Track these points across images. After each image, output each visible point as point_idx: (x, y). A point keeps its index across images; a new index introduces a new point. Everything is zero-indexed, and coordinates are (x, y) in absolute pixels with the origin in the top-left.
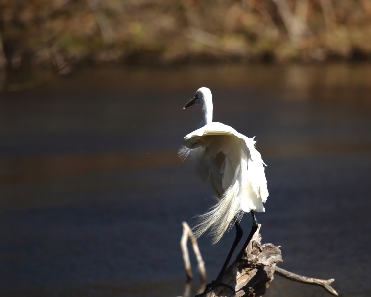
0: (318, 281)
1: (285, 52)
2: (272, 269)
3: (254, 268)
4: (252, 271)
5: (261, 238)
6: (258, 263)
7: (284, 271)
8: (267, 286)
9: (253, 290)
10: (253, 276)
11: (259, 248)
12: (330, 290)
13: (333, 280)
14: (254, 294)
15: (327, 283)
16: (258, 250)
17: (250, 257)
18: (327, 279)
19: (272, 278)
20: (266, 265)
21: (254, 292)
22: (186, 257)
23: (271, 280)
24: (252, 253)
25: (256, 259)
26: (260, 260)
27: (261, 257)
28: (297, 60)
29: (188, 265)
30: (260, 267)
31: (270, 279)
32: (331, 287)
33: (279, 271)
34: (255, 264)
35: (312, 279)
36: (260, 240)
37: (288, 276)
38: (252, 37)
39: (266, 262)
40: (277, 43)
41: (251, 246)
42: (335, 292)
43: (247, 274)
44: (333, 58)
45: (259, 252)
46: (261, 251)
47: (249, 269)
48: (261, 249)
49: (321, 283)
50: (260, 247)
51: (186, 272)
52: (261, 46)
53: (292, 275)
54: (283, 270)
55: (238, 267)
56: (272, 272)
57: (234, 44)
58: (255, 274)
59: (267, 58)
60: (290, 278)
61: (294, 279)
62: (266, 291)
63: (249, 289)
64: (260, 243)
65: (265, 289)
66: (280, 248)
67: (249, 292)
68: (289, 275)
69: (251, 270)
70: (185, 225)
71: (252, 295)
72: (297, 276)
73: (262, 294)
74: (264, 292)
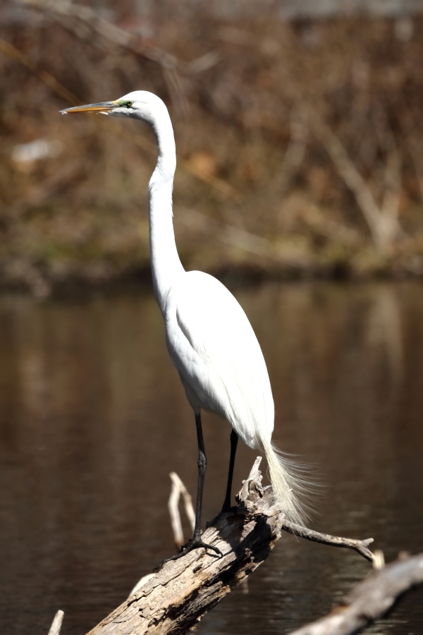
0: (350, 541)
1: (366, 261)
2: (279, 522)
3: (251, 520)
4: (249, 525)
5: (261, 477)
6: (257, 512)
7: (299, 528)
8: (272, 547)
9: (251, 552)
10: (250, 531)
11: (259, 491)
12: (367, 555)
13: (371, 540)
14: (252, 558)
15: (363, 544)
16: (258, 494)
18: (362, 539)
19: (279, 536)
20: (269, 515)
21: (252, 555)
23: (277, 539)
24: (248, 499)
25: (254, 506)
26: (259, 508)
27: (262, 503)
28: (383, 275)
29: (179, 535)
30: (261, 519)
31: (275, 536)
32: (368, 550)
33: (291, 526)
34: (253, 514)
35: (340, 538)
36: (260, 480)
37: (305, 534)
38: (319, 241)
39: (268, 511)
40: (355, 250)
41: (247, 489)
45: (259, 497)
46: (261, 496)
47: (244, 521)
48: (262, 493)
49: (354, 545)
50: (260, 489)
52: (330, 255)
53: (310, 532)
55: (228, 519)
56: (279, 526)
57: (292, 251)
58: (253, 528)
60: (307, 538)
61: (314, 539)
62: (270, 554)
63: (245, 551)
64: (260, 484)
65: (269, 551)
67: (246, 555)
68: (305, 532)
69: (247, 523)
70: (175, 478)
71: (249, 560)
72: (318, 534)
73: (264, 558)
74: (267, 555)
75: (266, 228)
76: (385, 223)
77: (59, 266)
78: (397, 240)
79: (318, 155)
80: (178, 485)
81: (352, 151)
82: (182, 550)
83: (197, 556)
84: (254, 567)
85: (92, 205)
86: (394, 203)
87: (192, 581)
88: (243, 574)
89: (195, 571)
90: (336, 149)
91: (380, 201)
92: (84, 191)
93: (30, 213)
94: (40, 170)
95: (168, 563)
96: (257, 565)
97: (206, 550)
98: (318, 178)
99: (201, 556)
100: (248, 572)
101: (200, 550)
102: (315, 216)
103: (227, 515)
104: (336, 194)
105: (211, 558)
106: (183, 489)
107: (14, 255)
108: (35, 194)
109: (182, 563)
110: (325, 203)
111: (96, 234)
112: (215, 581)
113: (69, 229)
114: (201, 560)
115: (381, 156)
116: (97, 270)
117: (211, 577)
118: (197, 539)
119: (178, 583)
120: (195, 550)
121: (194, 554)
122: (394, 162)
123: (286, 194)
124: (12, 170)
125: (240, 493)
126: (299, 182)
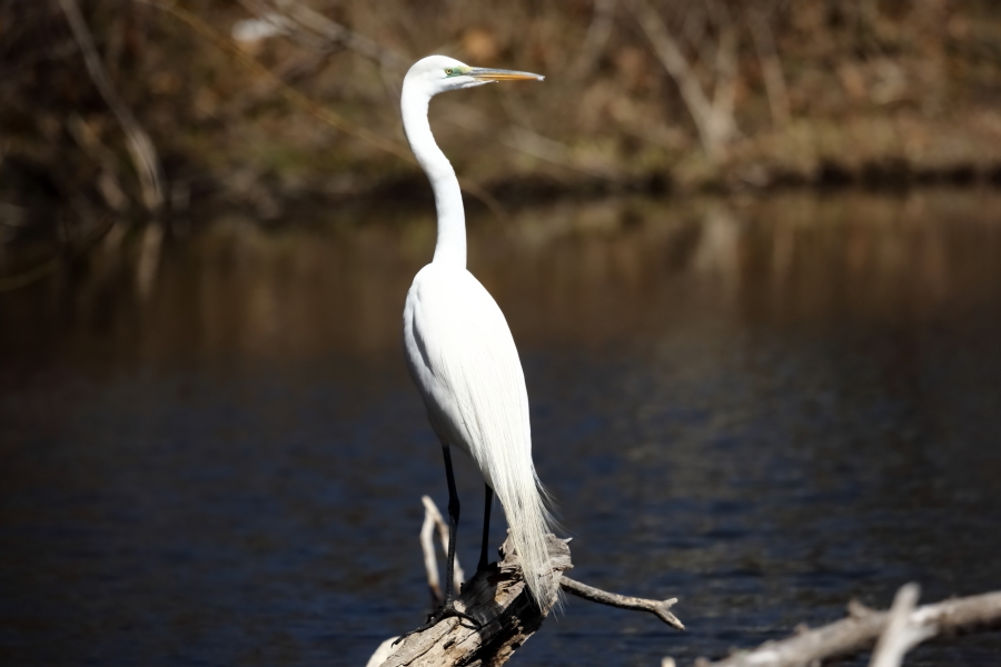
0: (646, 603)
1: (692, 171)
3: (518, 581)
4: (515, 587)
7: (581, 586)
9: (518, 621)
10: (517, 595)
12: (669, 619)
13: (675, 600)
14: (520, 628)
15: (663, 606)
17: (511, 561)
18: (661, 599)
21: (520, 625)
22: (431, 562)
28: (716, 188)
29: (434, 577)
32: (670, 614)
33: (571, 585)
34: (519, 575)
35: (634, 599)
38: (630, 144)
40: (678, 155)
42: (678, 622)
43: (506, 591)
44: (784, 181)
47: (509, 582)
49: (652, 607)
51: (431, 590)
52: (647, 161)
53: (596, 592)
54: (578, 584)
55: (489, 579)
57: (596, 158)
58: (521, 591)
59: (658, 186)
60: (592, 599)
61: (600, 601)
62: (543, 623)
63: (511, 620)
65: (543, 618)
66: (568, 544)
67: (512, 625)
69: (513, 584)
70: (428, 502)
71: (516, 632)
72: (606, 594)
73: (536, 629)
74: (540, 624)
75: (563, 129)
76: (716, 121)
77: (293, 179)
78: (732, 142)
79: (630, 32)
80: (432, 513)
81: (674, 28)
82: (429, 620)
83: (449, 628)
84: (522, 640)
85: (335, 99)
86: (728, 95)
87: (443, 659)
88: (508, 649)
89: (446, 647)
90: (652, 25)
91: (709, 93)
92: (326, 81)
93: (254, 110)
94: (268, 53)
95: (412, 636)
96: (526, 638)
97: (461, 620)
98: (630, 61)
99: (454, 628)
100: (515, 646)
101: (453, 620)
102: (625, 111)
103: (487, 575)
104: (653, 83)
105: (467, 630)
106: (438, 517)
107: (237, 165)
108: (264, 83)
109: (429, 637)
110: (638, 94)
111: (341, 137)
112: (473, 659)
113: (306, 130)
114: (454, 632)
115: (711, 31)
116: (343, 184)
117: (467, 654)
118: (449, 606)
119: (425, 662)
120: (445, 620)
121: (445, 624)
122: (728, 39)
123: (588, 82)
124: (231, 51)
125: (504, 545)
126: (606, 66)
